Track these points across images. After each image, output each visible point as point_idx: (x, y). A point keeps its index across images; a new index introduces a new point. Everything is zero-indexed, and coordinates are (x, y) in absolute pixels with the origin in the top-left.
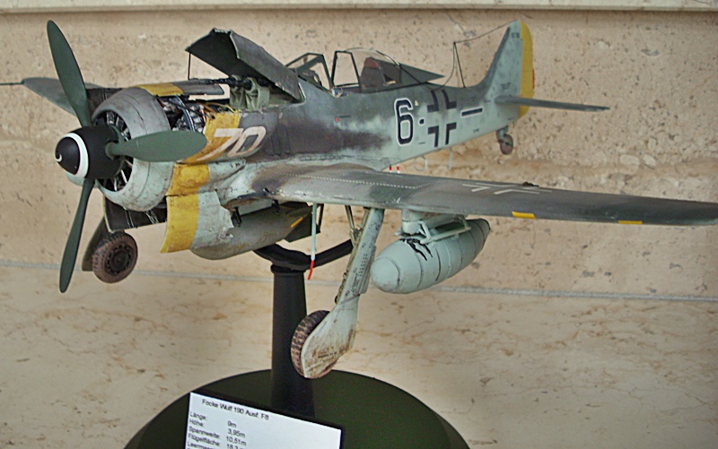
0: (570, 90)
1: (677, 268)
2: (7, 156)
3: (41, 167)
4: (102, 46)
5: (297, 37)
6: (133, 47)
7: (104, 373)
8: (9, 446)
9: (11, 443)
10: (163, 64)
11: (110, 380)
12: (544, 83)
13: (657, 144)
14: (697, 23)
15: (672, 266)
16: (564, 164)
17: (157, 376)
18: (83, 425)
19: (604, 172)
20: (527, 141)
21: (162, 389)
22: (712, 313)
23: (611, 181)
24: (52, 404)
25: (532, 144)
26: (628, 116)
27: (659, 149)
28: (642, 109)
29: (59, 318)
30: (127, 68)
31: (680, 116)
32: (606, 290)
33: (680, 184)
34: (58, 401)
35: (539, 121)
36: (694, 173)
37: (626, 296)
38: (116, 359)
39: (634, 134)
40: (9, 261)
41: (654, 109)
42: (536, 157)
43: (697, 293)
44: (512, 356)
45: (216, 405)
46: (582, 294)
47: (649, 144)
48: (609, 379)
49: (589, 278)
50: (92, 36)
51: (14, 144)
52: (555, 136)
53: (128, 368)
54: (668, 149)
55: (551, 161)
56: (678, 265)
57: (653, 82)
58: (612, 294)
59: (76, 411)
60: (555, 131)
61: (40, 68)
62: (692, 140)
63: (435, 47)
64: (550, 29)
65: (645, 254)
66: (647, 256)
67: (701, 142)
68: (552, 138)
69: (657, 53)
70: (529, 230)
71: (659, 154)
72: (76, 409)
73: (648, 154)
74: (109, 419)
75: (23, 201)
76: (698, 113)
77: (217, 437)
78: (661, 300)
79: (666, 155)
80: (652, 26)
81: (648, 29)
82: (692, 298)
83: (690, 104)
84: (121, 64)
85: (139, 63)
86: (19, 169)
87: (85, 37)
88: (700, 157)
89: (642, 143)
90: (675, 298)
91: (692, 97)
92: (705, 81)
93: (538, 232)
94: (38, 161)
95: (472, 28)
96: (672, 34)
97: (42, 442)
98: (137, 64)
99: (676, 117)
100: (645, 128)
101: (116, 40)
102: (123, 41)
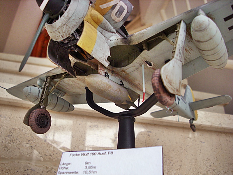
0: (182, 153)
4: (10, 119)
5: (90, 126)
12: (174, 150)
13: (210, 173)
20: (171, 170)
25: (172, 172)
26: (200, 163)
28: (204, 160)
30: (19, 130)
31: (215, 163)
35: (174, 163)
39: (203, 169)
41: (207, 160)
50: (7, 115)
52: (179, 169)
57: (205, 152)
60: (179, 167)
62: (220, 172)
64: (173, 133)
67: (222, 172)
68: (178, 170)
69: (204, 143)
76: (219, 162)
83: (216, 159)
84: (16, 127)
85: (24, 128)
87: (3, 115)
89: (206, 172)
91: (216, 157)
92: (219, 152)
95: (150, 130)
96: (207, 137)
99: (214, 163)
100: (206, 167)
101: (17, 118)
102: (20, 119)
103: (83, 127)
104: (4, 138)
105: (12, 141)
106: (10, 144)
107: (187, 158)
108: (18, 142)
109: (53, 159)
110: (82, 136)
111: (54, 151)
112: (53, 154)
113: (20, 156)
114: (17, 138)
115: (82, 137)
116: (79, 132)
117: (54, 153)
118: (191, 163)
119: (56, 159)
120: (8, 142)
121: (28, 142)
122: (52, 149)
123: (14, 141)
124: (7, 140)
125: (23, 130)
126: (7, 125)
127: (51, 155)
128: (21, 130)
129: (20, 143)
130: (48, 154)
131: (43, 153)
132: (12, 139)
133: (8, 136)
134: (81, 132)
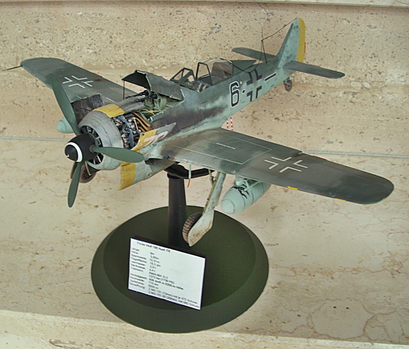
0: (326, 46)
1: (377, 140)
2: (5, 81)
3: (26, 86)
4: (56, 19)
5: (170, 14)
6: (75, 19)
7: (77, 208)
8: (37, 255)
9: (37, 254)
10: (93, 30)
11: (81, 213)
12: (311, 42)
13: (372, 76)
14: (400, 12)
15: (375, 139)
16: (320, 86)
17: (105, 209)
18: (71, 241)
19: (342, 90)
21: (108, 217)
22: (393, 165)
23: (345, 95)
24: (53, 229)
26: (357, 61)
27: (373, 79)
28: (365, 58)
29: (47, 174)
30: (72, 31)
31: (386, 62)
32: (339, 150)
33: (383, 97)
34: (56, 227)
36: (391, 92)
37: (350, 154)
38: (82, 200)
39: (360, 71)
40: (12, 137)
41: (371, 58)
42: (305, 82)
43: (387, 153)
44: (288, 192)
45: (144, 245)
46: (326, 153)
47: (367, 77)
48: (335, 207)
49: (330, 144)
50: (49, 13)
51: (8, 74)
53: (89, 205)
54: (377, 79)
55: (313, 84)
56: (378, 139)
57: (372, 43)
58: (342, 152)
59: (66, 233)
61: (20, 32)
62: (391, 75)
63: (250, 21)
64: (316, 13)
65: (360, 133)
66: (362, 134)
67: (396, 76)
69: (375, 27)
70: (299, 119)
71: (373, 82)
72: (66, 231)
73: (367, 81)
74: (84, 237)
75: (16, 105)
76: (395, 61)
77: (145, 259)
78: (368, 156)
79: (376, 83)
80: (374, 12)
81: (372, 14)
82: (384, 156)
83: (392, 56)
84: (68, 29)
85: (79, 28)
86: (13, 88)
87: (45, 14)
88: (395, 84)
89: (364, 76)
90: (375, 155)
91: (393, 52)
92: (401, 44)
93: (304, 120)
94: (24, 83)
95: (271, 11)
96: (385, 17)
97: (53, 252)
98: (77, 29)
99: (383, 62)
100: (366, 68)
101: (64, 15)
102: (68, 16)
103: (160, 16)
104: (58, 45)
105: (69, 48)
106: (68, 52)
107: (334, 54)
108: (77, 49)
109: (126, 66)
110: (160, 30)
111: (125, 55)
112: (126, 59)
113: (84, 65)
114: (74, 43)
115: (160, 32)
116: (154, 24)
117: (126, 57)
118: (339, 62)
119: (130, 65)
120: (64, 50)
121: (89, 47)
122: (123, 53)
123: (71, 48)
124: (62, 47)
125: (78, 31)
126: (55, 28)
127: (122, 61)
128: (76, 32)
129: (79, 49)
130: (118, 60)
131: (112, 59)
132: (68, 45)
133: (62, 42)
134: (157, 24)
